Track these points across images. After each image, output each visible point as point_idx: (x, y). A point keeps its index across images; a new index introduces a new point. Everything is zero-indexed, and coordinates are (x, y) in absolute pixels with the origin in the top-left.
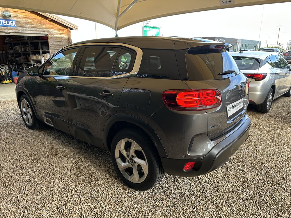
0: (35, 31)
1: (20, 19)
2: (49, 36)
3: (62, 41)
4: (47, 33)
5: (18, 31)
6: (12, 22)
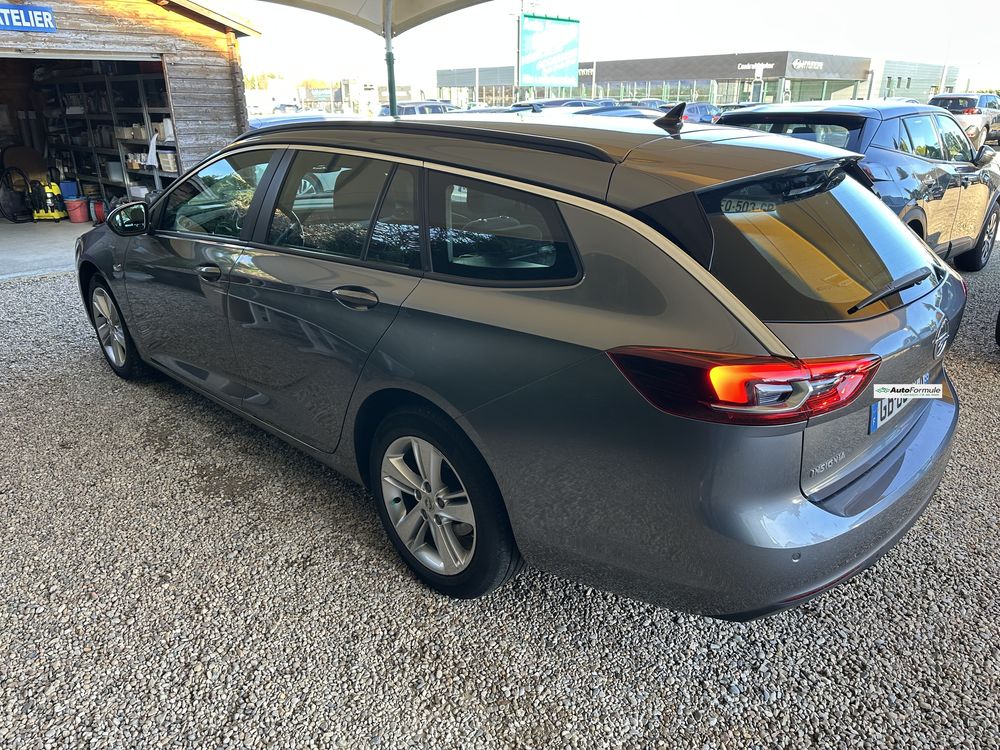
0: (119, 43)
2: (167, 59)
3: (211, 77)
4: (159, 50)
5: (61, 47)
6: (42, 16)
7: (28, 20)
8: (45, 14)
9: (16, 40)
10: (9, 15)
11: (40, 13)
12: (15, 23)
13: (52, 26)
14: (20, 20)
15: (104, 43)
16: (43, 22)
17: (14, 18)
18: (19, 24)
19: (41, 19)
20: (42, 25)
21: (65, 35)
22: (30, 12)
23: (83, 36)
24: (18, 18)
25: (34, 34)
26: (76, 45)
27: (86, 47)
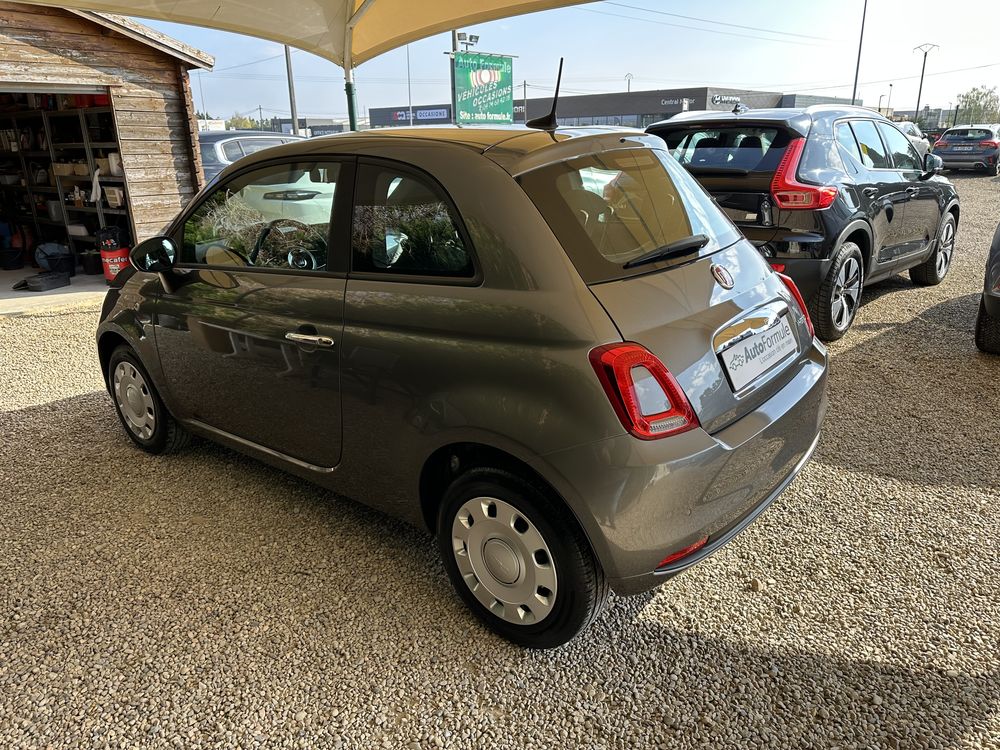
0: (62, 75)
2: (113, 91)
4: (105, 83)
15: (46, 75)
21: (4, 67)
23: (23, 68)
26: (16, 76)
27: (26, 79)
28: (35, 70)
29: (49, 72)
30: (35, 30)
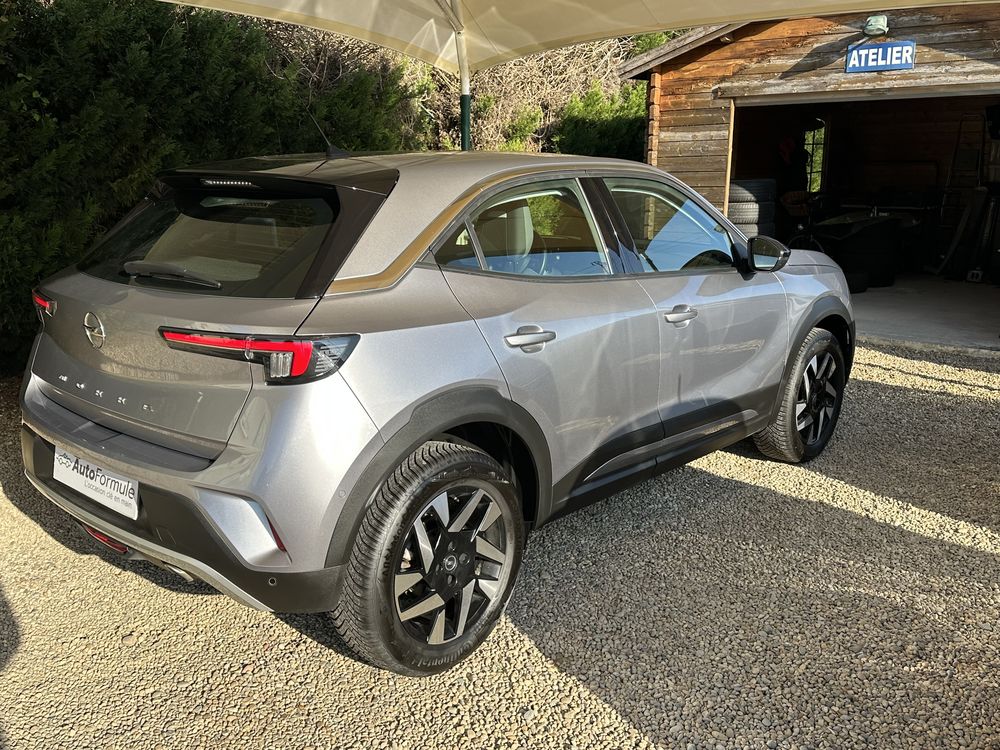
1: (937, 31)
5: (912, 83)
6: (901, 52)
7: (884, 58)
8: (905, 48)
9: (864, 81)
10: (867, 56)
11: (899, 49)
12: (871, 63)
13: (910, 61)
14: (876, 60)
15: (967, 74)
16: (901, 58)
17: (871, 57)
18: (874, 63)
19: (899, 55)
20: (898, 62)
21: (922, 70)
22: (889, 49)
23: (942, 69)
24: (875, 57)
25: (887, 73)
26: (932, 79)
27: (944, 80)
28: (958, 69)
29: (975, 69)
30: (972, 23)
